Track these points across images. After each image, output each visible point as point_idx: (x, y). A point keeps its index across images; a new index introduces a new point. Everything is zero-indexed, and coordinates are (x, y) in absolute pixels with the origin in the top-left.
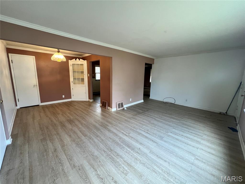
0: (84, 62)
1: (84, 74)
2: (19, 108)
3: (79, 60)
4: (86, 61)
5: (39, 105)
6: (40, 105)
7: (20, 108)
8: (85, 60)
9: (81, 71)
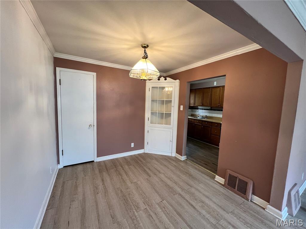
0: (175, 82)
1: (172, 104)
2: (62, 167)
3: (166, 79)
4: (178, 81)
5: (93, 161)
6: (95, 161)
7: (64, 167)
8: (176, 80)
9: (166, 101)
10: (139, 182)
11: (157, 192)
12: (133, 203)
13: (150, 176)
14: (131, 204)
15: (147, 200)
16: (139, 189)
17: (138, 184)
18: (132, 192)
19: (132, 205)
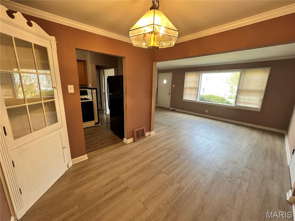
0: (50, 40)
8: (51, 36)
10: (143, 199)
11: (154, 177)
12: (178, 194)
13: (127, 188)
14: (179, 196)
15: (167, 183)
16: (155, 195)
17: (147, 199)
18: (163, 200)
19: (180, 194)
